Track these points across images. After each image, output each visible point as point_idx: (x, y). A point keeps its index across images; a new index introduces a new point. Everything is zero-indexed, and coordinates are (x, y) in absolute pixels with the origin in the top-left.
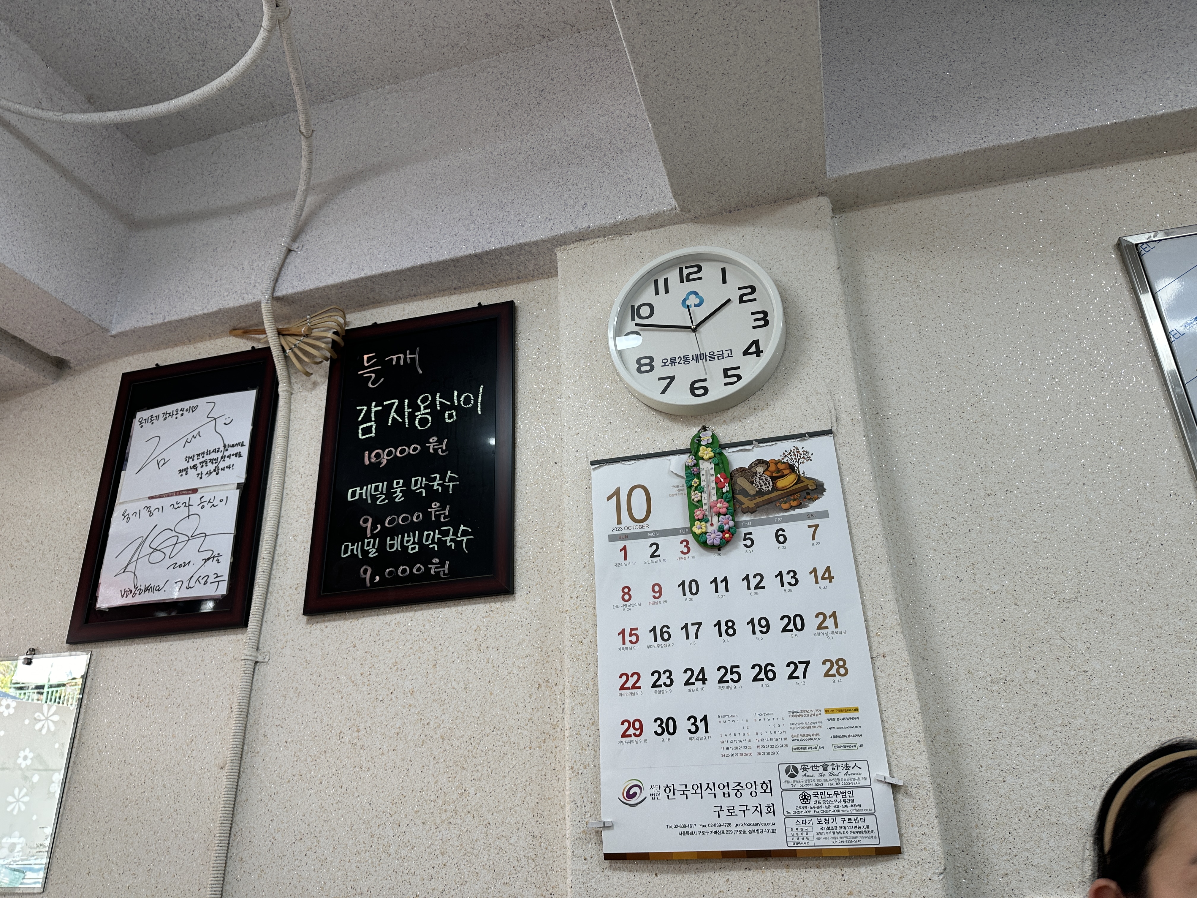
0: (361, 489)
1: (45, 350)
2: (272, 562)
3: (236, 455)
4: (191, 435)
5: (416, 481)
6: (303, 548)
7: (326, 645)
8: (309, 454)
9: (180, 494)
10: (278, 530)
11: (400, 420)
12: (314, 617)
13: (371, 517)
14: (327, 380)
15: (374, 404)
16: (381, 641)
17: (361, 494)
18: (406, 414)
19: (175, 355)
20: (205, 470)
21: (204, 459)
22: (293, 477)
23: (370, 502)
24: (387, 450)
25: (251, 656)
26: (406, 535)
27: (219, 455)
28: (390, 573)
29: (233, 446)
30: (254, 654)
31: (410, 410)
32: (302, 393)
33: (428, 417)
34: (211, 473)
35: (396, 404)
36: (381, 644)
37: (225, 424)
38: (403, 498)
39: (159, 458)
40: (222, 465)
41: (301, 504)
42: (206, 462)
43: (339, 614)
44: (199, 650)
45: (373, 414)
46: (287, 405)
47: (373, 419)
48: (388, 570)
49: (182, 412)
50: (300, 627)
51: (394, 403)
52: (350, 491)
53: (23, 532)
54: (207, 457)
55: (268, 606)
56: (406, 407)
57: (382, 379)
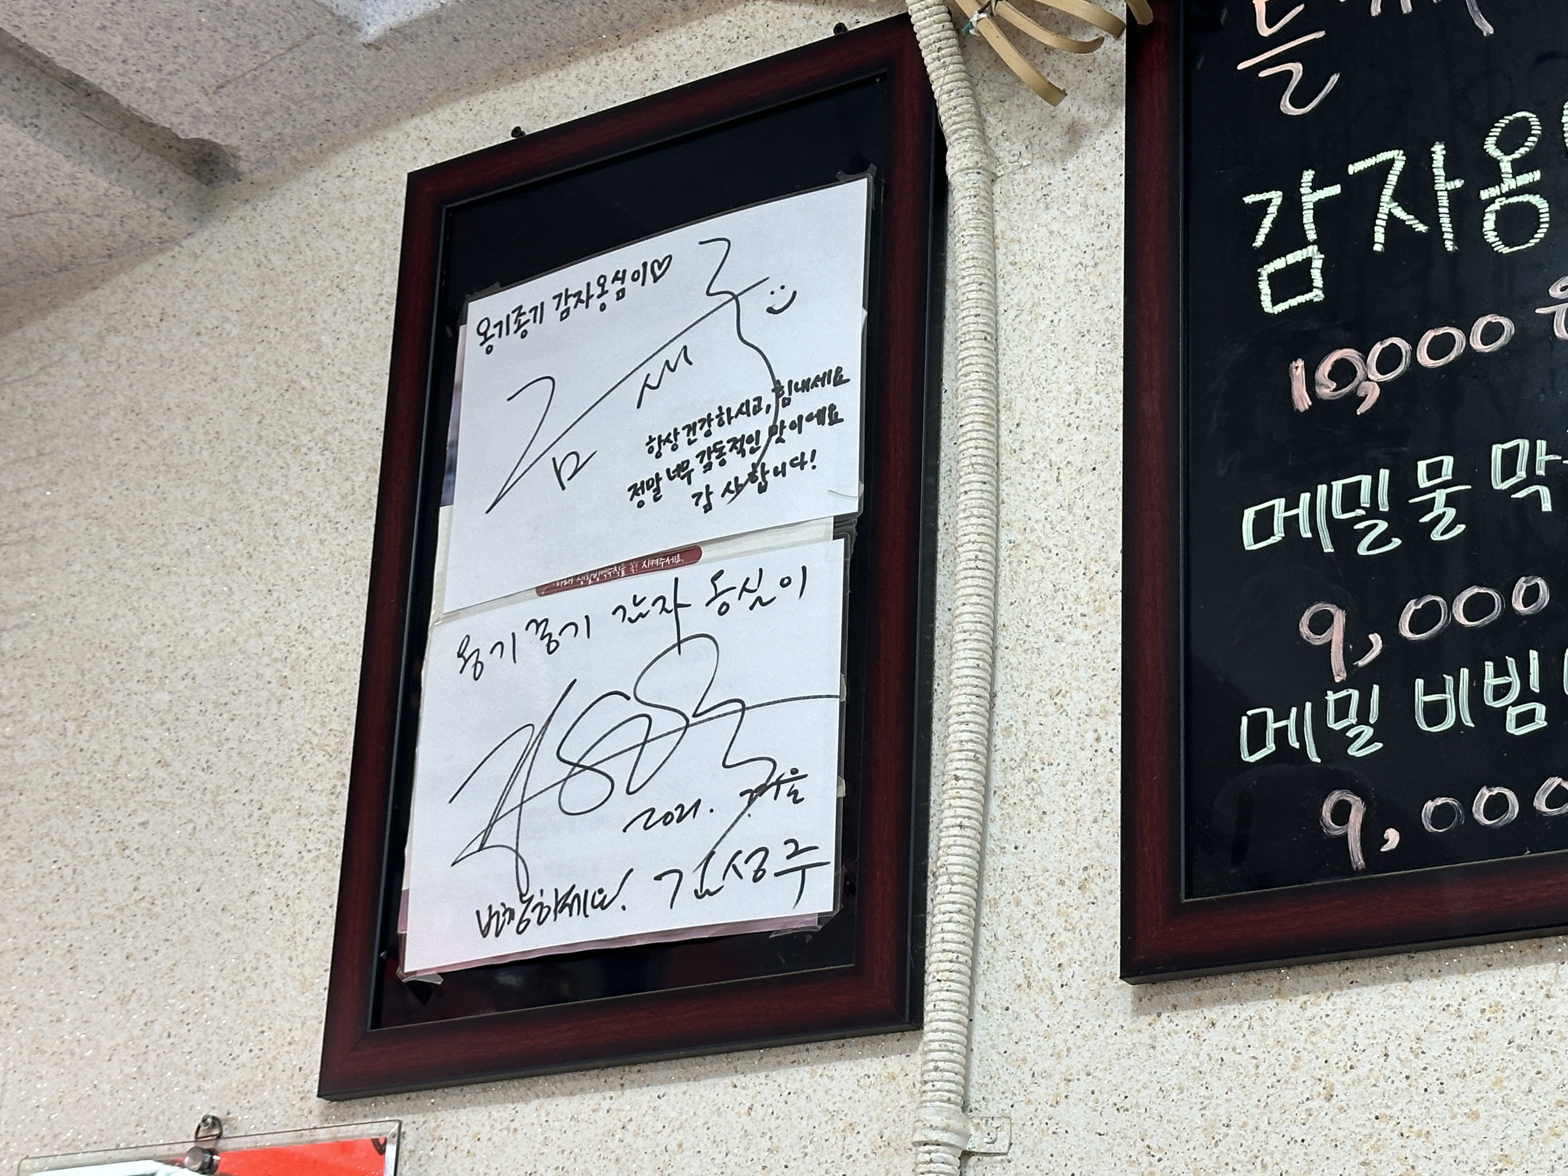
0: (1292, 504)
1: (163, 120)
2: (986, 790)
3: (820, 417)
4: (660, 360)
5: (1510, 457)
6: (1090, 736)
7: (1218, 1089)
8: (1079, 393)
9: (640, 571)
10: (993, 676)
11: (1421, 228)
12: (1157, 988)
13: (1340, 607)
14: (1122, 114)
15: (1308, 176)
16: (1430, 1077)
17: (1291, 524)
18: (1444, 201)
19: (574, 92)
20: (719, 477)
21: (710, 442)
22: (1027, 481)
23: (1328, 549)
24: (1377, 349)
25: (946, 1129)
26: (1489, 667)
27: (762, 422)
28: (1441, 815)
29: (806, 386)
30: (955, 1124)
31: (1458, 184)
32: (1032, 173)
33: (1536, 200)
34: (739, 488)
35: (1399, 166)
36: (1435, 1088)
37: (770, 310)
38: (1461, 528)
39: (559, 452)
40: (775, 456)
41: (1067, 577)
42: (718, 449)
43: (1253, 976)
44: (759, 1112)
45: (1308, 217)
46: (982, 221)
47: (1312, 235)
48: (1430, 806)
49: (618, 285)
50: (1112, 1025)
51: (1391, 162)
52: (1249, 514)
53: (148, 732)
54: (722, 434)
55: (985, 953)
56: (1439, 172)
57: (1335, 78)
